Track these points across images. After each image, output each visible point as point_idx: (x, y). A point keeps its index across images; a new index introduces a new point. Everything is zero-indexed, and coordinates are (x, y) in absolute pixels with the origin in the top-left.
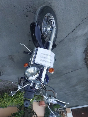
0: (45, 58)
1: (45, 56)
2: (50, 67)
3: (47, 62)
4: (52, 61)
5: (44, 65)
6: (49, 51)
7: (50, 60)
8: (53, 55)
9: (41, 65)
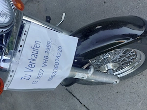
0: (46, 58)
1: (52, 57)
2: (9, 79)
3: (31, 65)
4: (34, 83)
5: (18, 54)
6: (67, 69)
7: (39, 77)
8: (54, 85)
9: (18, 42)
